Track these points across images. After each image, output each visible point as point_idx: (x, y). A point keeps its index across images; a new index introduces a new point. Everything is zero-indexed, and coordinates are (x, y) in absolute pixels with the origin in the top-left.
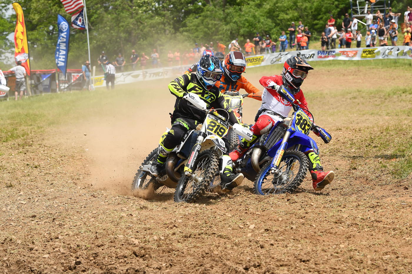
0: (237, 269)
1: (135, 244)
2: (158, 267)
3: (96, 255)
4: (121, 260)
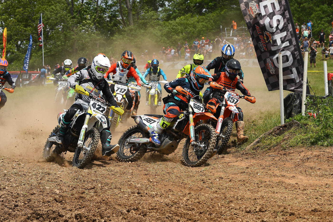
0: (122, 211)
1: (56, 193)
2: (70, 209)
3: (30, 200)
4: (46, 204)
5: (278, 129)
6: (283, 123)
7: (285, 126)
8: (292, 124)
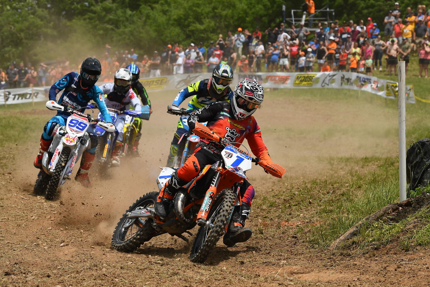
5: (394, 210)
6: (404, 198)
7: (408, 204)
8: (423, 201)
